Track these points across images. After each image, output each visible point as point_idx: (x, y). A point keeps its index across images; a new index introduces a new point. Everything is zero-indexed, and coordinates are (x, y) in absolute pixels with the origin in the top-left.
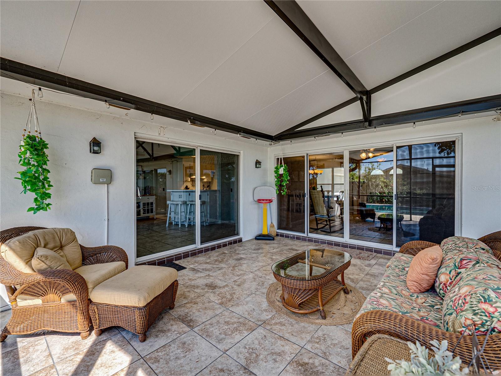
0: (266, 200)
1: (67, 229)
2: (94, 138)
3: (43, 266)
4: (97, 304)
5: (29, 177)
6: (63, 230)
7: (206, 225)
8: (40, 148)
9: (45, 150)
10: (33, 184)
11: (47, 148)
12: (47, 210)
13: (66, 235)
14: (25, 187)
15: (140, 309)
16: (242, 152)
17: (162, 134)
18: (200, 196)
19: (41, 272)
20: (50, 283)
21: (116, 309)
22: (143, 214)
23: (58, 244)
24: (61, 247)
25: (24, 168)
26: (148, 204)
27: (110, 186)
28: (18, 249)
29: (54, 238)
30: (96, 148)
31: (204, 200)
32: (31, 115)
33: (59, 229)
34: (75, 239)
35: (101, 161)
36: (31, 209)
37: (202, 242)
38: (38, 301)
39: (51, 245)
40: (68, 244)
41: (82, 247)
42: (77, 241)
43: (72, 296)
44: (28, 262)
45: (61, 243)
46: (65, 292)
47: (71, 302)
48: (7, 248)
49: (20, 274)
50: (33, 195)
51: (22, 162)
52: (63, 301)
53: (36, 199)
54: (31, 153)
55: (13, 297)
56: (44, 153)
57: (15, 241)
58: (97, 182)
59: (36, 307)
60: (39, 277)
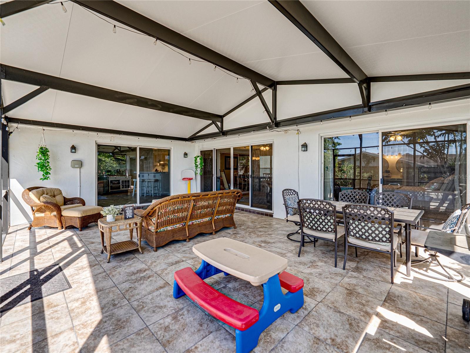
0: (187, 178)
1: (58, 189)
2: (73, 145)
3: (44, 200)
4: (64, 216)
5: (40, 165)
6: (56, 189)
7: (159, 196)
8: (45, 152)
9: (48, 153)
10: (42, 168)
11: (48, 151)
12: (48, 179)
13: (57, 191)
14: (39, 169)
15: (79, 217)
16: (172, 148)
17: (112, 140)
18: (139, 175)
19: (43, 202)
20: (47, 206)
21: (71, 218)
22: (122, 188)
23: (53, 194)
24: (54, 196)
25: (39, 161)
26: (126, 181)
27: (81, 169)
28: (35, 194)
29: (51, 192)
30: (73, 150)
31: (158, 179)
32: (42, 138)
33: (54, 188)
34: (61, 193)
35: (76, 156)
36: (41, 179)
37: (140, 203)
38: (42, 215)
39: (50, 194)
40: (58, 195)
41: (64, 198)
42: (62, 194)
43: (55, 213)
44: (39, 199)
45: (54, 194)
46: (52, 211)
47: (55, 216)
48: (32, 193)
49: (36, 203)
50: (42, 173)
51: (37, 159)
52: (52, 215)
53: (43, 175)
54: (41, 155)
55: (34, 213)
56: (47, 154)
57: (34, 191)
58: (74, 167)
59: (42, 217)
60: (42, 204)
